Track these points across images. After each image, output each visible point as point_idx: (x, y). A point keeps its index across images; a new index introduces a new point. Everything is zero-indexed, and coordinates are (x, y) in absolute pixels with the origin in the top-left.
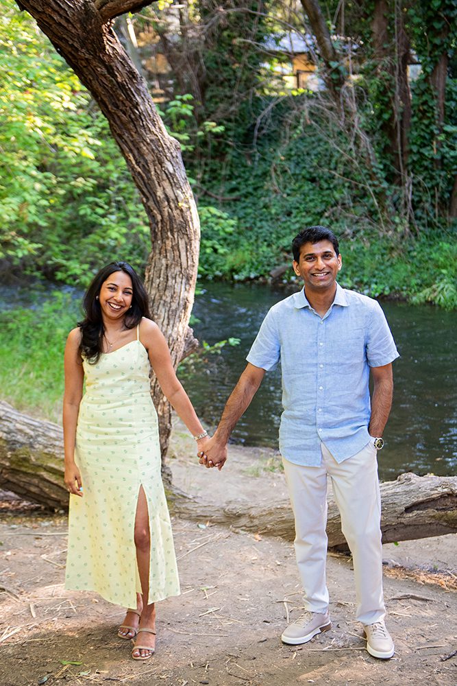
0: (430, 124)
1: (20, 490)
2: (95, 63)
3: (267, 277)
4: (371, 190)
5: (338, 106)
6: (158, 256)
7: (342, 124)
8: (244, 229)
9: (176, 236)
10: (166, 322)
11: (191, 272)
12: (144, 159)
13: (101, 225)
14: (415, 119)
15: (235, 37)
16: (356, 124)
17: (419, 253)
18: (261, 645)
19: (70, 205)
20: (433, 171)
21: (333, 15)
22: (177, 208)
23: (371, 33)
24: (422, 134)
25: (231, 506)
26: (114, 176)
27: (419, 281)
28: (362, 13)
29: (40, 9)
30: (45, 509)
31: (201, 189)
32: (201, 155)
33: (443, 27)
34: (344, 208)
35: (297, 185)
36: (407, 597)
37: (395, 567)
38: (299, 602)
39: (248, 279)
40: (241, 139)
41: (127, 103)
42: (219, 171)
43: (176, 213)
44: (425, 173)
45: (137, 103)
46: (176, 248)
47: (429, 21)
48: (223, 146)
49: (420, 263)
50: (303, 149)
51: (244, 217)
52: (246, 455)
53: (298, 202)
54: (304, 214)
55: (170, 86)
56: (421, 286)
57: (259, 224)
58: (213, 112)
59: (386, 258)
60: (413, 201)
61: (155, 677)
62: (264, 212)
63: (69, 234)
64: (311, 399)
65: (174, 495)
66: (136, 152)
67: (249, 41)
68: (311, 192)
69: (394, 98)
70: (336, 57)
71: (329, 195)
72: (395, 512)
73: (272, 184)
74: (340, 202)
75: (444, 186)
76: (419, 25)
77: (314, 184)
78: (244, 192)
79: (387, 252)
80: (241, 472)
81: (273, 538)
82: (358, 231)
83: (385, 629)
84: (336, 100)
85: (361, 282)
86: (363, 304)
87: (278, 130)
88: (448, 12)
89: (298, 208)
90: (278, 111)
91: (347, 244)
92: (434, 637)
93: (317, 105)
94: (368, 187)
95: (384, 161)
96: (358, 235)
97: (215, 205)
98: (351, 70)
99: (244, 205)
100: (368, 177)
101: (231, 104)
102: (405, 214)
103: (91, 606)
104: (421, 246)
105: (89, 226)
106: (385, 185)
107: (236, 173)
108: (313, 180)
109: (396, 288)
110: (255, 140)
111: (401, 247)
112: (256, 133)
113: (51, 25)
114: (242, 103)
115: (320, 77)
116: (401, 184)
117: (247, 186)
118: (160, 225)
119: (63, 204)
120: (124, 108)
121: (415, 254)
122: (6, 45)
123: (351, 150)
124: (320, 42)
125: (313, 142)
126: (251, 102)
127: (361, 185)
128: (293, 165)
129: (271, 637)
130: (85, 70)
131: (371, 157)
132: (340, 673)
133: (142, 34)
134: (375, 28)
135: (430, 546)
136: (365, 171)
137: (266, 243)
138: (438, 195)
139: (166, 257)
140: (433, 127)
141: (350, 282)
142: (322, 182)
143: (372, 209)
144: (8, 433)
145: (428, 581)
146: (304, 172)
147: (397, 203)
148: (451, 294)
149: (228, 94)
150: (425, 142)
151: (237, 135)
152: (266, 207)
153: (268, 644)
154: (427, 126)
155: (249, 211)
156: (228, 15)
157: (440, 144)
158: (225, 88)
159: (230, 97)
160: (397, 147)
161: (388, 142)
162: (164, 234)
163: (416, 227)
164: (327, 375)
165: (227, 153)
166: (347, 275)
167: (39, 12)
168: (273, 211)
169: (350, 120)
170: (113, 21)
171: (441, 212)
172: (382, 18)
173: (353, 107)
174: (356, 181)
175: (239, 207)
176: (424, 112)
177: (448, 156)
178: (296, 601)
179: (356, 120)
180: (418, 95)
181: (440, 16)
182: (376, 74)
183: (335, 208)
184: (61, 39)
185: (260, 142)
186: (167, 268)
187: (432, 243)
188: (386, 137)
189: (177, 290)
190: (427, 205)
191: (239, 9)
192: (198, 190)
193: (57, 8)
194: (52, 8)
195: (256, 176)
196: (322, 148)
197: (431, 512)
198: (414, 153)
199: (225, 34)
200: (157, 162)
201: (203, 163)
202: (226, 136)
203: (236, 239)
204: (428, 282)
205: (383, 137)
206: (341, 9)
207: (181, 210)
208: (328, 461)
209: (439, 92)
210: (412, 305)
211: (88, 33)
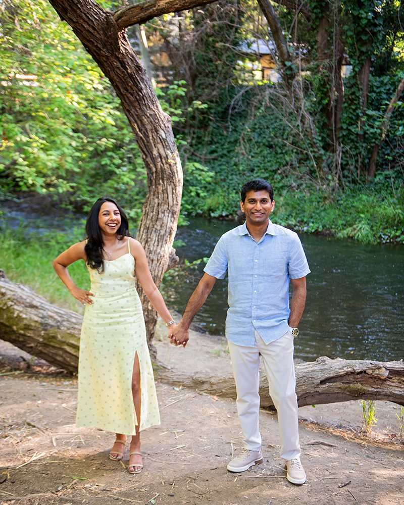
0: (356, 109)
1: (49, 359)
2: (112, 59)
3: (234, 215)
4: (311, 155)
5: (290, 94)
6: (152, 197)
7: (292, 107)
8: (219, 180)
9: (165, 183)
10: (156, 243)
11: (175, 209)
12: (145, 127)
13: (116, 174)
14: (346, 105)
15: (217, 42)
16: (302, 107)
17: (345, 201)
18: (213, 471)
19: (95, 159)
20: (357, 143)
21: (289, 27)
22: (167, 163)
23: (316, 42)
24: (350, 116)
25: (198, 376)
26: (127, 140)
27: (344, 222)
28: (310, 27)
29: (75, 20)
30: (67, 373)
31: (190, 151)
32: (191, 126)
33: (368, 39)
34: (292, 168)
35: (259, 150)
36: (318, 443)
37: (312, 423)
38: (241, 444)
39: (221, 216)
40: (220, 116)
41: (134, 88)
42: (203, 138)
43: (166, 166)
44: (351, 145)
45: (141, 89)
46: (165, 191)
47: (358, 34)
48: (207, 120)
49: (345, 209)
50: (264, 124)
51: (219, 172)
52: (212, 341)
53: (259, 162)
54: (263, 171)
55: (170, 75)
56: (345, 225)
57: (230, 177)
58: (200, 96)
59: (321, 204)
60: (342, 164)
61: (137, 490)
62: (234, 169)
63: (94, 179)
64: (248, 299)
65: (158, 366)
66: (139, 123)
67: (228, 45)
68: (269, 155)
69: (331, 89)
70: (290, 58)
71: (281, 158)
72: (313, 383)
73: (241, 149)
74: (289, 164)
75: (365, 154)
76: (351, 37)
77: (271, 150)
78: (220, 153)
79: (322, 200)
80: (208, 353)
81: (226, 399)
82: (302, 184)
83: (300, 464)
84: (289, 89)
85: (302, 221)
86: (286, 235)
87: (247, 109)
88: (372, 28)
89: (259, 166)
90: (247, 97)
91: (293, 194)
92: (335, 471)
93: (275, 93)
94: (310, 153)
95: (322, 134)
96: (301, 188)
97: (199, 162)
98: (300, 68)
99: (220, 163)
100: (310, 145)
101: (213, 90)
102: (336, 173)
103: (95, 440)
104: (346, 197)
105: (108, 174)
106: (322, 152)
107: (215, 140)
108: (270, 147)
109: (327, 226)
110: (229, 117)
111: (332, 197)
112: (230, 111)
113: (82, 31)
114: (221, 89)
115: (278, 73)
116: (334, 151)
117: (223, 149)
118: (154, 175)
119: (90, 158)
120: (132, 92)
121: (342, 202)
122: (53, 43)
123: (298, 126)
124: (279, 47)
125: (272, 120)
126: (227, 89)
127: (305, 152)
128: (256, 135)
129: (220, 466)
130: (105, 63)
131: (313, 132)
132: (266, 492)
133: (151, 38)
134: (319, 38)
135: (339, 410)
136: (308, 141)
137: (234, 191)
138: (360, 160)
139: (158, 197)
140: (359, 111)
141: (294, 221)
142: (277, 148)
143: (312, 169)
144: (42, 318)
145: (334, 433)
146: (264, 141)
147: (331, 165)
148: (366, 232)
149: (212, 83)
150: (353, 122)
151: (217, 112)
152: (236, 165)
153: (218, 471)
154: (354, 110)
155: (224, 167)
156: (214, 26)
157: (363, 123)
158: (209, 78)
159: (213, 85)
160: (332, 125)
161: (326, 121)
162: (157, 181)
163: (344, 183)
164: (260, 283)
165: (209, 125)
166: (292, 216)
167: (73, 22)
168: (241, 168)
169: (298, 104)
170: (126, 30)
171: (362, 173)
172: (324, 31)
173: (301, 94)
174: (301, 148)
175: (217, 164)
176: (352, 100)
177: (368, 132)
178: (239, 443)
179: (303, 105)
180: (348, 87)
181: (366, 31)
182: (319, 71)
183: (286, 167)
184: (89, 41)
185: (233, 118)
186: (158, 205)
187: (354, 195)
188: (324, 118)
189: (165, 221)
190: (352, 167)
191: (221, 22)
192: (188, 151)
193: (87, 20)
194: (83, 19)
195: (229, 142)
196: (278, 124)
197: (339, 384)
198: (344, 130)
199: (211, 39)
200: (154, 130)
201: (191, 132)
202: (209, 113)
203: (213, 187)
204: (350, 223)
205: (322, 117)
206: (295, 24)
207: (170, 165)
208: (260, 343)
209: (364, 86)
210: (338, 239)
211: (108, 38)
